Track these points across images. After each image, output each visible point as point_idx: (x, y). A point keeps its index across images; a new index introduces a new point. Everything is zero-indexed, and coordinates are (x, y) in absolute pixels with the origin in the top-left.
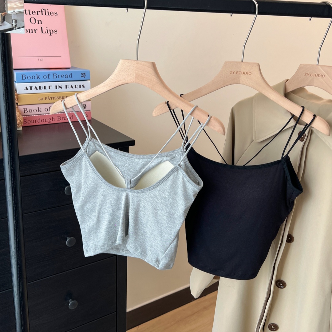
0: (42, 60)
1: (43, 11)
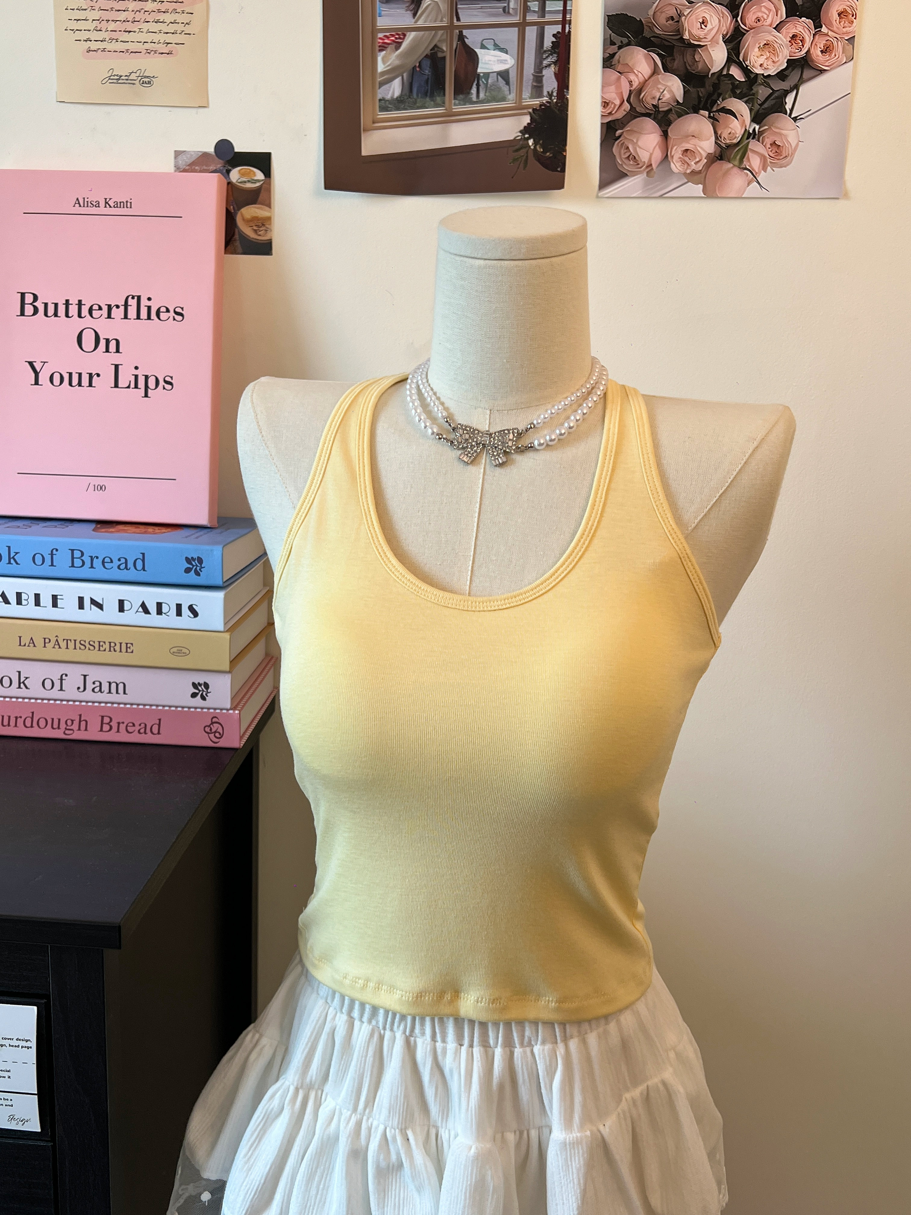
0: (102, 488)
1: (133, 303)
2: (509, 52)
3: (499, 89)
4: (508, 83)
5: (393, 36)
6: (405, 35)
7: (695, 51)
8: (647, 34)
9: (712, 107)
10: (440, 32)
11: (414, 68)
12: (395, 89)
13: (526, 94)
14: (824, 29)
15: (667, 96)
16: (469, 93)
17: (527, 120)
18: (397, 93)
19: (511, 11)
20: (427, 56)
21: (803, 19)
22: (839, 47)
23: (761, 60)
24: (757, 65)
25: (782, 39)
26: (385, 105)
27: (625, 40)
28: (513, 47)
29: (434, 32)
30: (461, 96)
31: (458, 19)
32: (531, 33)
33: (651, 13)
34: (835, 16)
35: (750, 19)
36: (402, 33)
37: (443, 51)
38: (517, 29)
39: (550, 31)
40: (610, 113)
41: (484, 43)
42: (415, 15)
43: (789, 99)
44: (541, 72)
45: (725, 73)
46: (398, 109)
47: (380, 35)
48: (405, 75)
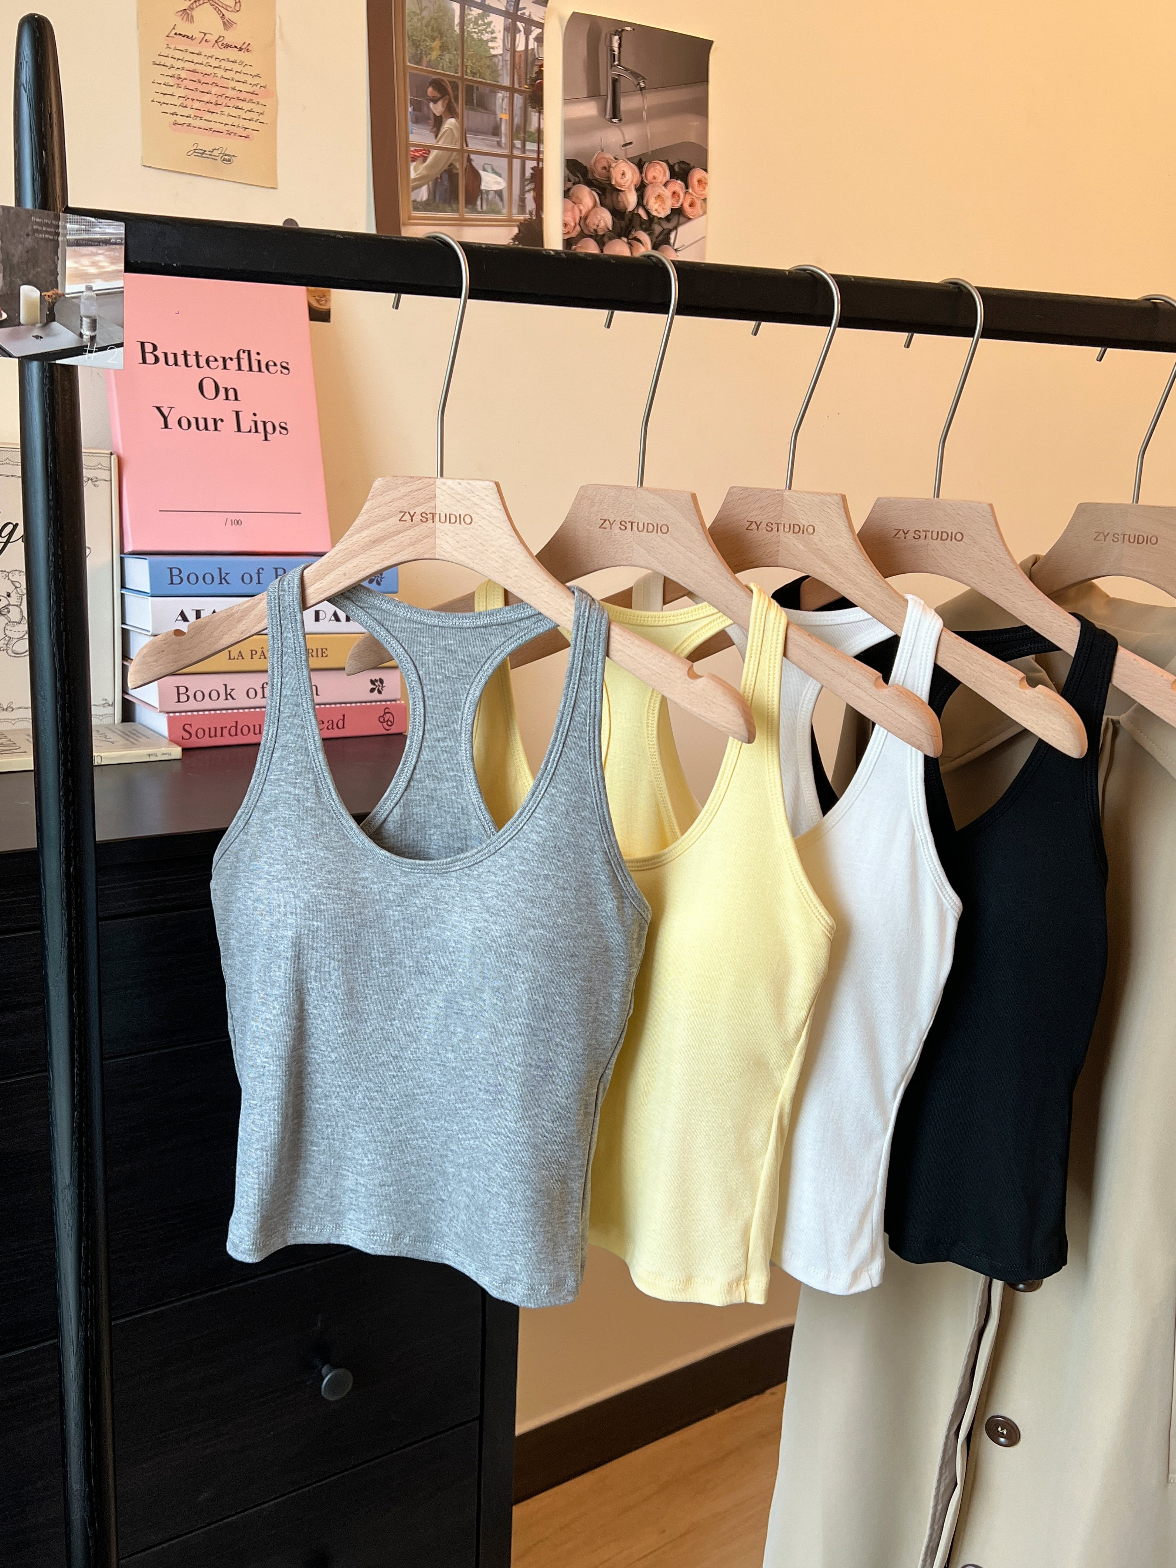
0: (238, 522)
1: (244, 356)
2: (503, 176)
3: (497, 204)
4: (502, 199)
5: (421, 150)
6: (429, 151)
7: (618, 194)
8: (590, 177)
9: (629, 234)
10: (455, 154)
11: (437, 179)
12: (423, 194)
13: (515, 210)
14: (690, 190)
15: (602, 224)
16: (475, 204)
17: (516, 230)
18: (425, 198)
19: (503, 145)
20: (445, 171)
21: (679, 182)
22: (698, 203)
23: (656, 206)
24: (654, 209)
25: (667, 193)
26: (418, 206)
27: (577, 180)
28: (505, 172)
29: (450, 153)
30: (470, 206)
31: (467, 146)
32: (517, 163)
33: (593, 161)
34: (696, 183)
35: (650, 176)
36: (427, 150)
37: (457, 169)
38: (506, 160)
39: (530, 164)
40: (568, 233)
41: (486, 166)
42: (436, 136)
43: (672, 236)
44: (524, 195)
45: (636, 212)
46: (426, 210)
47: (412, 149)
48: (430, 183)
